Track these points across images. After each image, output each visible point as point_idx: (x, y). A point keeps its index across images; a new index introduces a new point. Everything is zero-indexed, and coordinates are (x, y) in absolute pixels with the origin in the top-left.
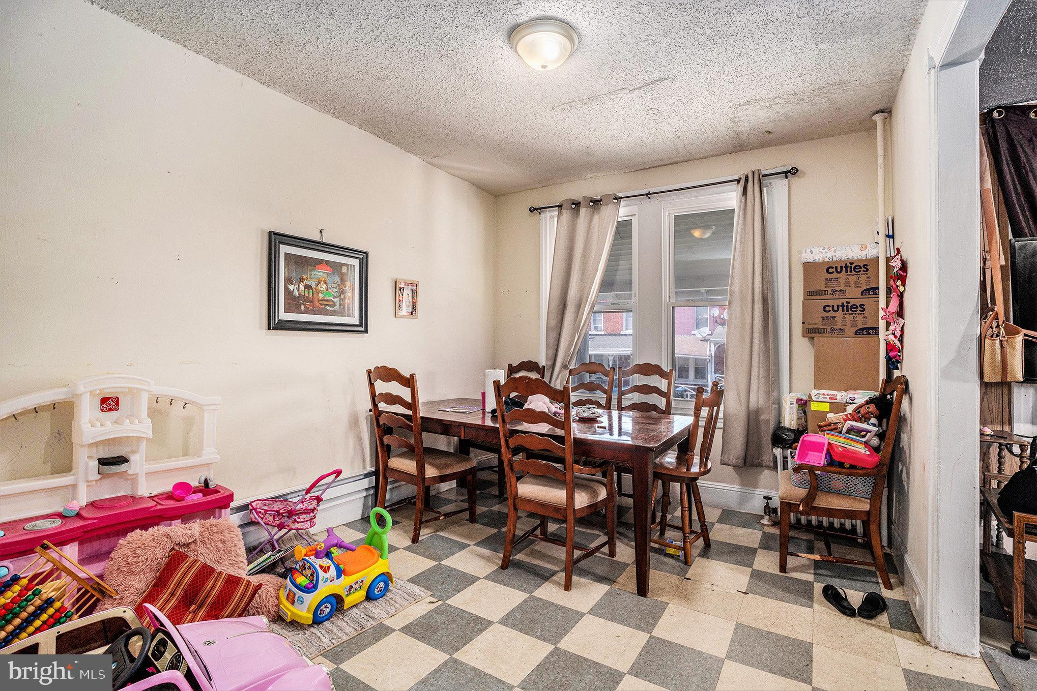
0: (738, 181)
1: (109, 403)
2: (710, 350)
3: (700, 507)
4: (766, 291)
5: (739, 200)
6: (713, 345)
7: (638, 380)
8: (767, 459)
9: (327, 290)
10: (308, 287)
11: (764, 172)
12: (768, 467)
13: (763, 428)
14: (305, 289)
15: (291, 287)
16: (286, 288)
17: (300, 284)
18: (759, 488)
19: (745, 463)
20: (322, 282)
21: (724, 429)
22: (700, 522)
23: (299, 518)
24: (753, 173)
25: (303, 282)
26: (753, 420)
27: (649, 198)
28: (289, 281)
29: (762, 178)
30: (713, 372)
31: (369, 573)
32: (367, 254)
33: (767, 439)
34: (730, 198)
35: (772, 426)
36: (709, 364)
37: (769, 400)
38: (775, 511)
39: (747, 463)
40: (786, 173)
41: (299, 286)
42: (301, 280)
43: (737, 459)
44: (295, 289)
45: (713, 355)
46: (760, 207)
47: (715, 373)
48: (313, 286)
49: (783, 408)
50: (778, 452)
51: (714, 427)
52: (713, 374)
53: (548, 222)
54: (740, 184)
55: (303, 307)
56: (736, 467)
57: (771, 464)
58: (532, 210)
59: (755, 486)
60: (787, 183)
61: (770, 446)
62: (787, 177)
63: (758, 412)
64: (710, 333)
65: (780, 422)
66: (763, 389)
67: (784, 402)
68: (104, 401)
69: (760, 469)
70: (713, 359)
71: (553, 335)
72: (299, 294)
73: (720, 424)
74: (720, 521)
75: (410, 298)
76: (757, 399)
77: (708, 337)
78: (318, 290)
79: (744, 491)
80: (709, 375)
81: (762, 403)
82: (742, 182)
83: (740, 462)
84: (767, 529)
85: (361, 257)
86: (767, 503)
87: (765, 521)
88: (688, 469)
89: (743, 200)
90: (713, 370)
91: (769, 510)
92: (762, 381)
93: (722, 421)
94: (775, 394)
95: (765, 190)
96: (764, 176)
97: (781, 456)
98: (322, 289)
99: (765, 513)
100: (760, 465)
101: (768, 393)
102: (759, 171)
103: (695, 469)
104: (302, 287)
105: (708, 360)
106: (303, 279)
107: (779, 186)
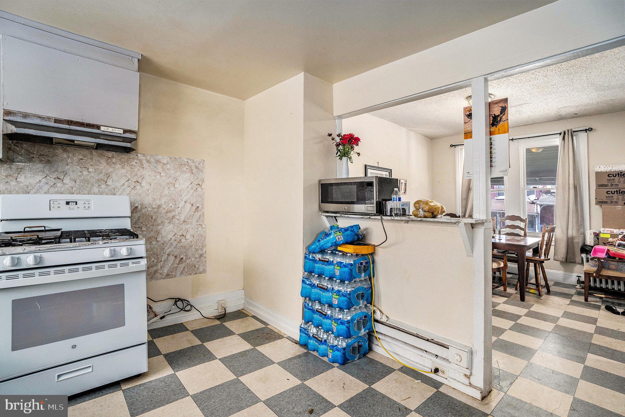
0: (560, 134)
2: (537, 210)
3: (545, 275)
4: (576, 184)
5: (560, 142)
6: (539, 207)
7: (508, 222)
8: (578, 260)
11: (574, 130)
12: (579, 264)
13: (576, 246)
18: (574, 273)
19: (566, 262)
21: (555, 246)
22: (545, 281)
24: (568, 130)
26: (570, 242)
27: (513, 141)
29: (573, 133)
30: (539, 223)
32: (391, 170)
33: (578, 250)
34: (557, 141)
35: (580, 245)
36: (536, 218)
37: (578, 232)
38: (583, 282)
39: (568, 261)
40: (586, 130)
43: (562, 258)
45: (539, 213)
46: (572, 146)
47: (541, 224)
49: (586, 237)
50: (584, 255)
51: (550, 245)
52: (539, 224)
53: (459, 151)
54: (561, 136)
56: (562, 262)
57: (580, 262)
58: (452, 146)
59: (572, 272)
60: (586, 134)
61: (580, 253)
62: (586, 132)
63: (573, 238)
64: (536, 198)
65: (585, 243)
66: (575, 228)
67: (586, 234)
69: (575, 264)
70: (539, 215)
71: (464, 202)
73: (553, 243)
74: (553, 285)
75: (404, 187)
76: (572, 232)
77: (534, 201)
79: (566, 274)
80: (536, 226)
81: (575, 234)
82: (562, 134)
83: (564, 260)
84: (578, 289)
85: (389, 171)
86: (579, 279)
87: (578, 287)
88: (540, 257)
89: (563, 142)
90: (539, 222)
91: (579, 282)
92: (574, 224)
93: (554, 242)
94: (581, 230)
95: (574, 137)
96: (574, 132)
97: (586, 257)
99: (578, 283)
100: (574, 262)
101: (578, 230)
102: (571, 130)
103: (543, 257)
105: (536, 216)
107: (583, 135)
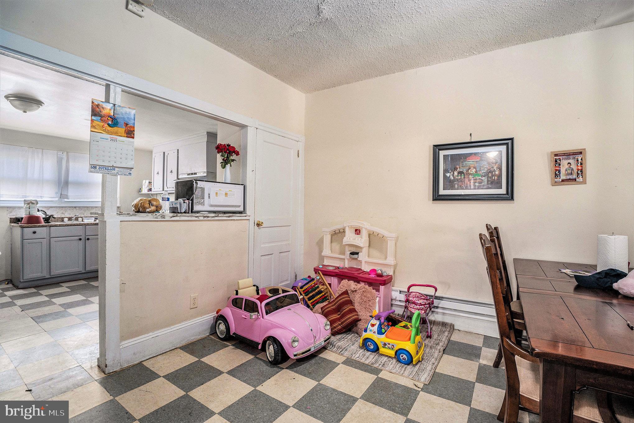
1: (358, 231)
9: (476, 172)
10: (460, 173)
14: (458, 174)
15: (448, 175)
16: (445, 176)
17: (455, 172)
20: (472, 168)
23: (411, 305)
25: (457, 170)
28: (446, 171)
31: (399, 344)
32: (512, 139)
41: (454, 173)
42: (455, 169)
44: (451, 175)
48: (465, 172)
55: (456, 186)
68: (356, 230)
72: (454, 178)
78: (469, 173)
85: (507, 143)
98: (472, 172)
104: (456, 173)
106: (457, 168)
